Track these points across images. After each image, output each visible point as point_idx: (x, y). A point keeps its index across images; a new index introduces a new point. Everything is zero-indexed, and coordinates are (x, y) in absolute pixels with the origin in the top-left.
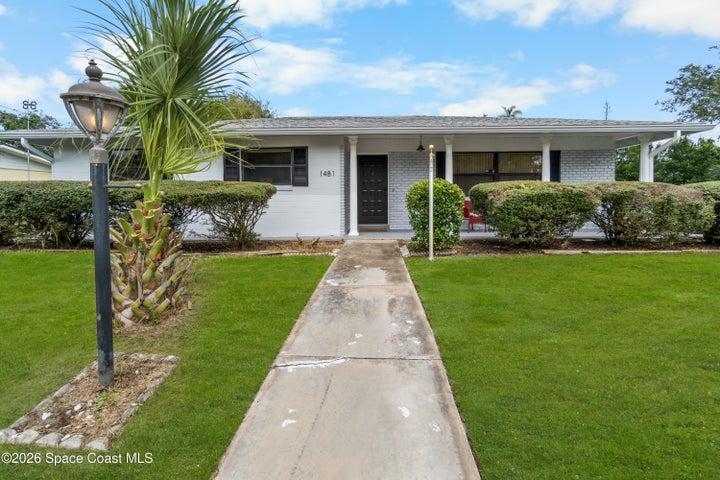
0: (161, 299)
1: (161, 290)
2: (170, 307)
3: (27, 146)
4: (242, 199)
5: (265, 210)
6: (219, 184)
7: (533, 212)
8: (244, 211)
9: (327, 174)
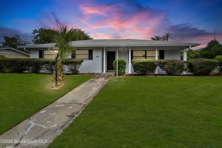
0: (61, 78)
1: (61, 77)
2: (63, 79)
3: (25, 50)
4: (75, 63)
5: (81, 65)
6: (70, 59)
7: (142, 66)
8: (76, 66)
9: (98, 57)
